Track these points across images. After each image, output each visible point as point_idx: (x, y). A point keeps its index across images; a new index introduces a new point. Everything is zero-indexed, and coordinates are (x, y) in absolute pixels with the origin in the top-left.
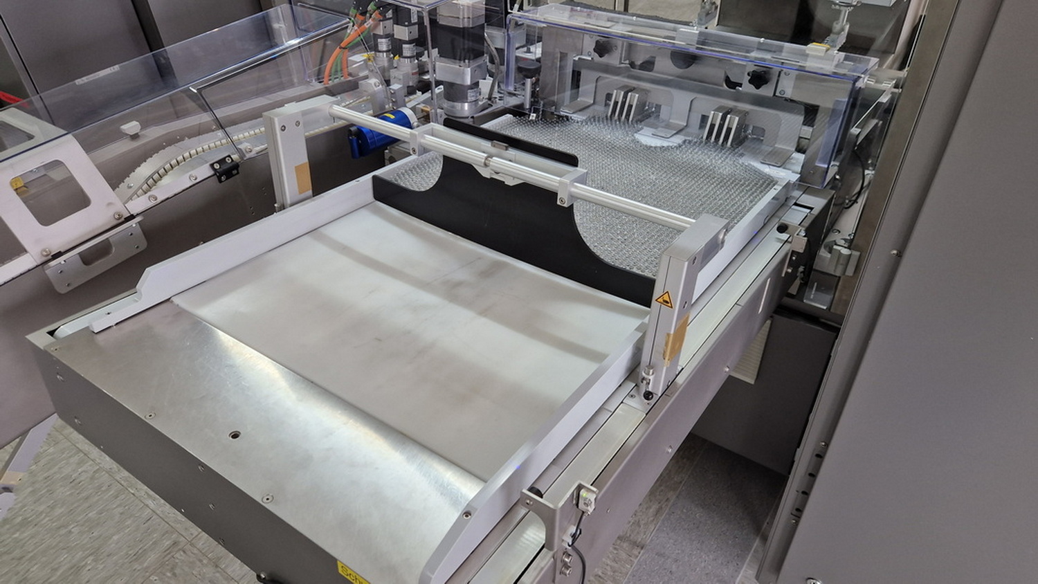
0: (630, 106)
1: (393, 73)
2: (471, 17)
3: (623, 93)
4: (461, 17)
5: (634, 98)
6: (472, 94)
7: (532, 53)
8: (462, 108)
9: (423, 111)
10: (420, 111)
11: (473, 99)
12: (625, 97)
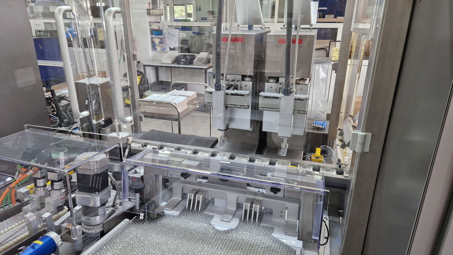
0: (198, 202)
1: (47, 200)
2: (99, 168)
3: (193, 195)
4: (92, 169)
5: (200, 197)
6: (101, 210)
7: (138, 173)
8: (95, 220)
9: (66, 228)
10: (65, 228)
11: (102, 213)
12: (195, 196)
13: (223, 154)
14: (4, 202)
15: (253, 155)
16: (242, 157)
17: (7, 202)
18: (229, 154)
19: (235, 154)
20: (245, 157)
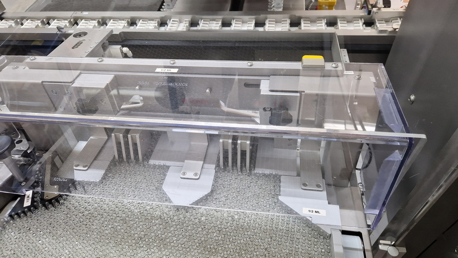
0: (135, 145)
13: (178, 20)
15: (227, 14)
16: (210, 21)
18: (187, 19)
19: (197, 17)
20: (214, 20)
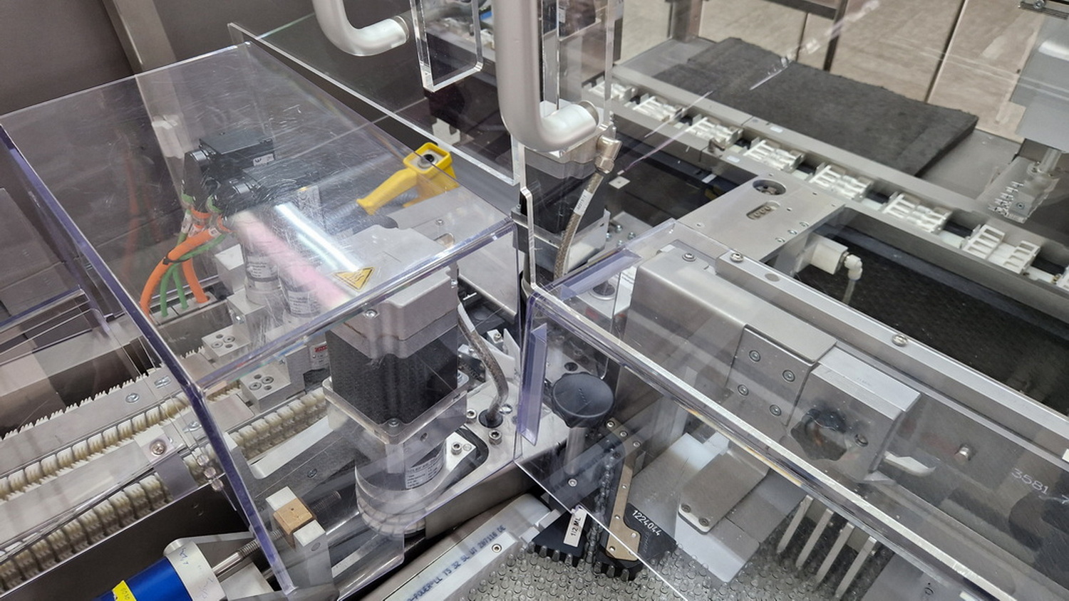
2: (401, 336)
13: (1002, 234)
14: (163, 288)
17: (175, 293)
